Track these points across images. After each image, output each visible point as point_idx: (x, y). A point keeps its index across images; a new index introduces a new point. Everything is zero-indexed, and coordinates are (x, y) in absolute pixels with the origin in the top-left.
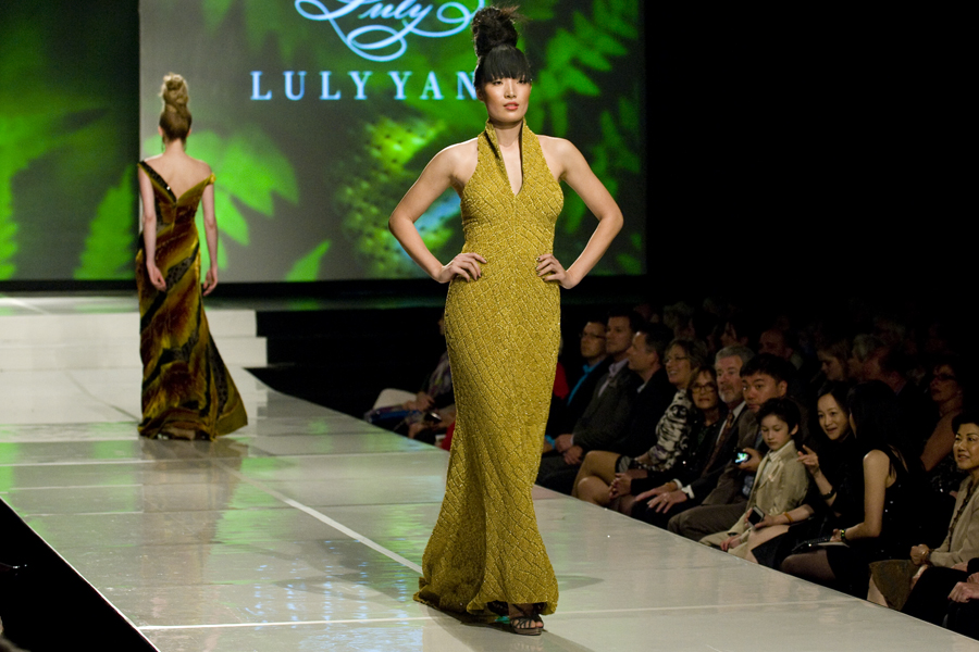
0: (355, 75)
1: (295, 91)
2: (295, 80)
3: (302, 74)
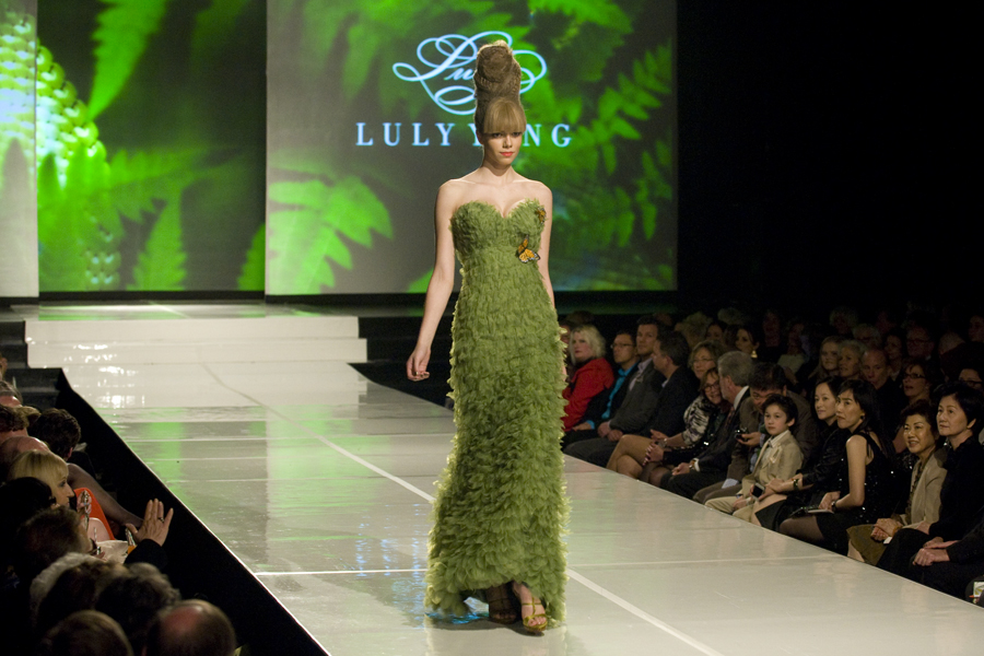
0: (441, 126)
1: (392, 139)
2: (393, 130)
3: (398, 125)
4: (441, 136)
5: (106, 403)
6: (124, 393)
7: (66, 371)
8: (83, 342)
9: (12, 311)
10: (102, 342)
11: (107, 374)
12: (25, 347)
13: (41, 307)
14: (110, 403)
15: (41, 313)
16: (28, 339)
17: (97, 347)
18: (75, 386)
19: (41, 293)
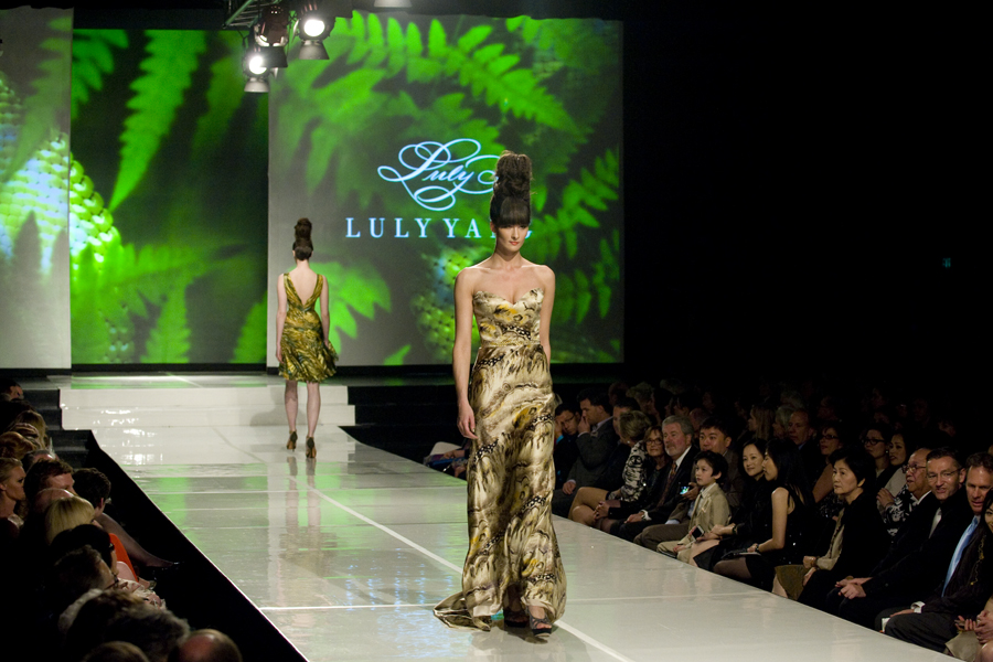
0: (419, 221)
1: (377, 232)
2: (377, 224)
3: (382, 220)
4: (419, 229)
5: (129, 461)
6: (144, 451)
7: (95, 433)
8: (110, 408)
9: (48, 381)
10: (126, 408)
11: (130, 436)
12: (60, 411)
13: (73, 377)
14: (132, 459)
15: (73, 382)
16: (62, 405)
17: (121, 412)
18: (102, 446)
19: (73, 365)
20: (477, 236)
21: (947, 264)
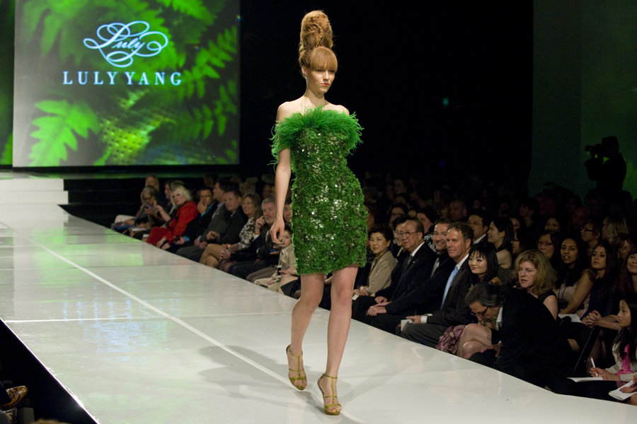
0: (110, 73)
1: (83, 81)
2: (83, 75)
3: (86, 73)
4: (109, 79)
20: (147, 83)
21: (446, 102)
